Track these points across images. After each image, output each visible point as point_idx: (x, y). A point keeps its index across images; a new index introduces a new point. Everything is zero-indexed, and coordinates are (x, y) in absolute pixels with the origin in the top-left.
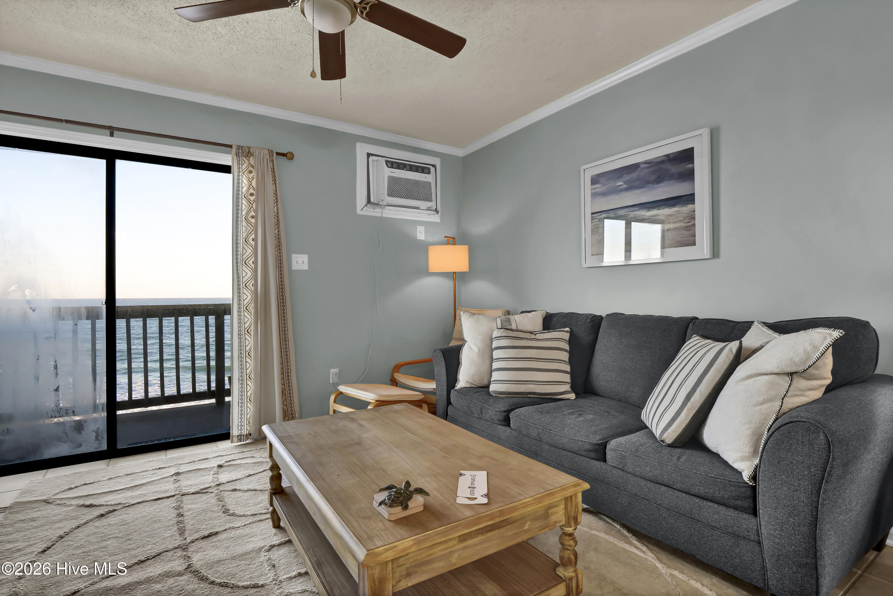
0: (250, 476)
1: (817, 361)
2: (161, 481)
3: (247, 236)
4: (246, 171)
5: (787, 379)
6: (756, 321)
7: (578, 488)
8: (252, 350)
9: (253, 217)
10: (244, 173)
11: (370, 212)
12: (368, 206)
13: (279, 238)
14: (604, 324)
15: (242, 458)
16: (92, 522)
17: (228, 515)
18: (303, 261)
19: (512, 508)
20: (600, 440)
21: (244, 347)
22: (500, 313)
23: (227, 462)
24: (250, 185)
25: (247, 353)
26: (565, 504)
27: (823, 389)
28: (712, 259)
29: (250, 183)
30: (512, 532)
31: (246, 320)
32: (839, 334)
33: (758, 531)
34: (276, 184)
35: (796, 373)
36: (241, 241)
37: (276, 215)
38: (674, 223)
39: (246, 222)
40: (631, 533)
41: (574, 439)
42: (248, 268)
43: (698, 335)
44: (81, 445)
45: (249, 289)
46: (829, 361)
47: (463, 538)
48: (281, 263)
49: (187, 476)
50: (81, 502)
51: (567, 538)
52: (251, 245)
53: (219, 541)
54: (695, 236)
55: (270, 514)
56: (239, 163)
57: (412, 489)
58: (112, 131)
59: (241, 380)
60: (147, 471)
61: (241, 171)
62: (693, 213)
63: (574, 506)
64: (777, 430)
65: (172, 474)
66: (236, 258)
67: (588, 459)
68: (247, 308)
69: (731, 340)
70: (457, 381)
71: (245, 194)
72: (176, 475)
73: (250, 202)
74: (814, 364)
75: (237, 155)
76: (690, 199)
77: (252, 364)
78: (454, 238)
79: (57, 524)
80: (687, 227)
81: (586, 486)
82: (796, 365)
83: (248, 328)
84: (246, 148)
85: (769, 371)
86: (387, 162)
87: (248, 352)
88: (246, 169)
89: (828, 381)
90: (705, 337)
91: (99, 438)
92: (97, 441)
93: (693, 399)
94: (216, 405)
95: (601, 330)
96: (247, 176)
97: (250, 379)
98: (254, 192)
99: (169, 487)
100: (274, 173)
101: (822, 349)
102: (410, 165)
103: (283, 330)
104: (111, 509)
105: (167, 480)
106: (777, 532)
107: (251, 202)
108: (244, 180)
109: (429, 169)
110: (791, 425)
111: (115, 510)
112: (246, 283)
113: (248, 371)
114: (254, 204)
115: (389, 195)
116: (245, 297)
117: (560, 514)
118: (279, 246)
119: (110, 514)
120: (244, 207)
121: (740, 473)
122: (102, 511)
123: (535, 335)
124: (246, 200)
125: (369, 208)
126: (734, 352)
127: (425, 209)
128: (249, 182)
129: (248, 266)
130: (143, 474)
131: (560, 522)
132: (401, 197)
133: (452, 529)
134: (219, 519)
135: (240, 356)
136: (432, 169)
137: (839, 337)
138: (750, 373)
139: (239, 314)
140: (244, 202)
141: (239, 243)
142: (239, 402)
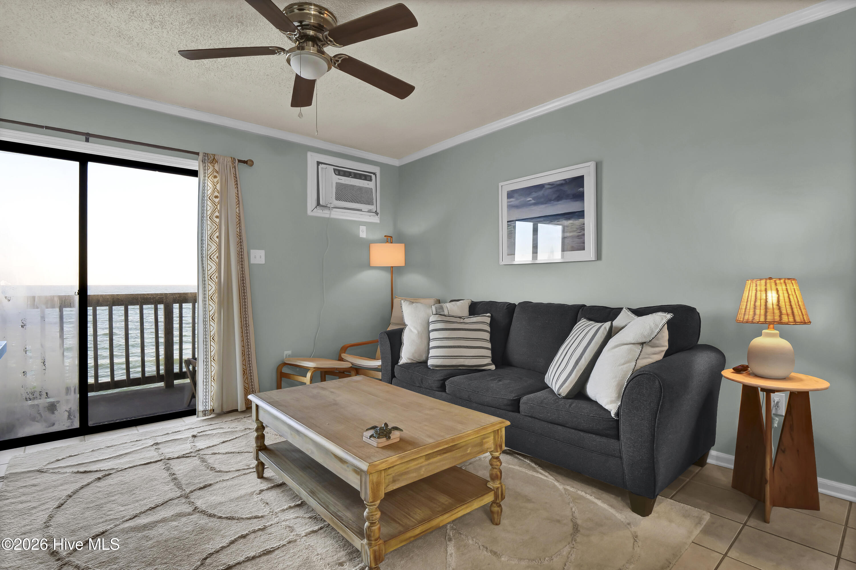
0: (224, 442)
1: (657, 334)
2: (143, 450)
3: (212, 234)
4: (210, 175)
5: (640, 347)
6: (624, 308)
7: (502, 424)
8: (216, 335)
9: (217, 217)
10: (209, 178)
11: (320, 213)
12: (318, 208)
13: (240, 236)
14: (517, 310)
15: (212, 430)
16: (93, 483)
17: (216, 472)
18: (260, 256)
19: (460, 437)
20: (515, 397)
21: (209, 332)
22: (432, 301)
23: (199, 433)
24: (215, 189)
25: (212, 338)
26: (494, 436)
27: (663, 354)
28: (595, 261)
29: (215, 187)
30: (460, 454)
31: (211, 308)
32: (671, 316)
33: (620, 450)
34: (237, 188)
35: (645, 343)
36: (206, 238)
37: (238, 215)
38: (570, 232)
39: (211, 221)
40: (537, 465)
41: (496, 398)
42: (213, 262)
43: (585, 318)
44: (53, 424)
45: (213, 281)
46: (666, 334)
47: (428, 457)
48: (242, 258)
49: (165, 445)
50: (75, 470)
51: (495, 460)
52: (216, 242)
53: (214, 490)
54: (584, 243)
55: (255, 468)
56: (205, 169)
57: (389, 427)
58: (88, 137)
59: (206, 362)
60: (126, 443)
61: (207, 175)
62: (583, 226)
63: (500, 437)
64: (632, 380)
65: (152, 444)
66: (201, 254)
67: (507, 412)
68: (212, 298)
69: (605, 321)
70: (400, 358)
71: (210, 196)
72: (155, 445)
73: (214, 204)
74: (655, 336)
75: (203, 161)
76: (581, 214)
77: (215, 347)
78: (392, 237)
79: (60, 487)
80: (578, 236)
81: (508, 423)
82: (645, 337)
83: (213, 315)
84: (211, 156)
85: (628, 342)
86: (334, 170)
87: (213, 336)
88: (211, 173)
89: (666, 348)
90: (590, 319)
91: (71, 417)
92: (69, 420)
93: (580, 364)
94: (165, 388)
95: (515, 315)
96: (211, 180)
97: (214, 361)
98: (218, 195)
99: (152, 455)
100: (236, 178)
101: (660, 326)
102: (354, 173)
103: (244, 317)
104: (107, 473)
105: (149, 449)
106: (632, 449)
107: (216, 203)
108: (209, 183)
109: (371, 177)
110: (639, 376)
111: (111, 474)
112: (211, 276)
113: (212, 354)
114: (219, 205)
115: (336, 199)
116: (210, 288)
117: (490, 443)
118: (240, 243)
119: (107, 477)
120: (209, 208)
121: (610, 412)
122: (99, 475)
123: (464, 319)
124: (211, 202)
125: (318, 210)
126: (608, 330)
127: (367, 211)
128: (214, 185)
129: (213, 261)
130: (122, 445)
131: (490, 448)
132: (347, 201)
133: (422, 450)
134: (209, 475)
135: (205, 340)
136: (373, 177)
137: (670, 318)
138: (616, 344)
139: (204, 303)
140: (209, 203)
141: (205, 239)
142: (204, 381)
